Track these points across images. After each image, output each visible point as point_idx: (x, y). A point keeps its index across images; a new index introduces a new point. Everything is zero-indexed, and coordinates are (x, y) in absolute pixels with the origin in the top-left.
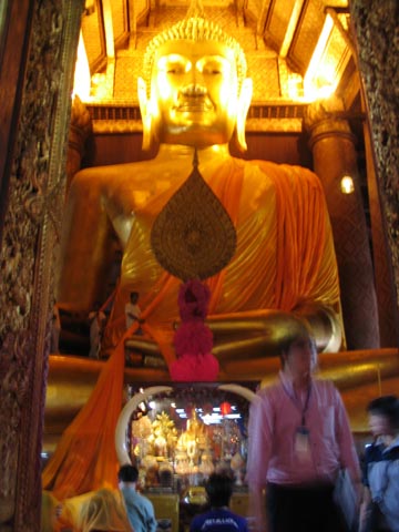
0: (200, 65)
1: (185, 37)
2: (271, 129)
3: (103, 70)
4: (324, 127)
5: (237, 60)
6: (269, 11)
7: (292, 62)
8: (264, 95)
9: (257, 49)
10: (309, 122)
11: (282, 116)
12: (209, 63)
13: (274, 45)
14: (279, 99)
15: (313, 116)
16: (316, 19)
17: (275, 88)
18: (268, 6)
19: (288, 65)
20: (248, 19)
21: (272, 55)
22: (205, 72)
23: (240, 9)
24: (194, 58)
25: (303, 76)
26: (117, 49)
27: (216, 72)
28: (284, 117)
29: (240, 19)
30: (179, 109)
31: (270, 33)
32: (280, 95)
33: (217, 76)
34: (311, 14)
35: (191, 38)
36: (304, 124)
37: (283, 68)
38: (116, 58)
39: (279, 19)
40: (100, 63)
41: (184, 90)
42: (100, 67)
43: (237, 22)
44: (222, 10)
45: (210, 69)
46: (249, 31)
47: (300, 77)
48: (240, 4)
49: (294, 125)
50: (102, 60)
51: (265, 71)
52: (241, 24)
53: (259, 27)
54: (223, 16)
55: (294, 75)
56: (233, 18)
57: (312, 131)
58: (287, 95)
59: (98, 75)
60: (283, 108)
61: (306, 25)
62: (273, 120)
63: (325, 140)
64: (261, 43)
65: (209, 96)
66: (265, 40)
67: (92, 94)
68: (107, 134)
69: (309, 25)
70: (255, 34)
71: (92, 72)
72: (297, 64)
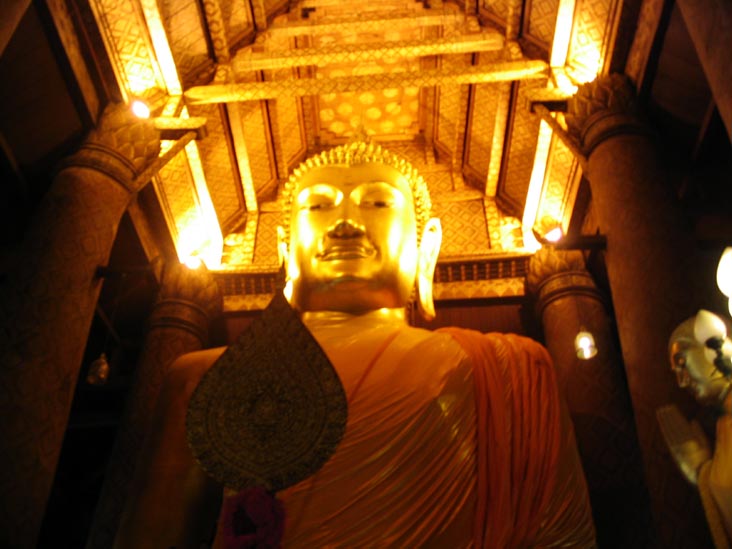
0: (357, 195)
1: (336, 161)
2: (479, 296)
3: (241, 229)
4: (555, 284)
5: (414, 190)
6: (466, 137)
7: (504, 201)
8: (466, 249)
9: (453, 189)
10: (532, 278)
11: (494, 276)
12: (369, 193)
13: (476, 183)
14: (488, 251)
15: (538, 270)
16: (528, 136)
17: (482, 238)
18: (463, 130)
19: (499, 207)
20: (440, 153)
21: (475, 195)
22: (364, 205)
23: (429, 141)
24: (347, 187)
25: (520, 218)
26: (260, 201)
27: (380, 205)
28: (496, 277)
29: (430, 153)
30: (325, 256)
31: (470, 167)
32: (490, 247)
33: (382, 210)
34: (520, 130)
35: (344, 161)
36: (527, 284)
37: (492, 211)
38: (260, 213)
39: (479, 145)
40: (237, 220)
41: (331, 228)
42: (237, 225)
43: (425, 158)
44: (404, 144)
45: (371, 200)
46: (441, 167)
47: (516, 221)
48: (428, 135)
49: (514, 287)
50: (240, 216)
51: (466, 217)
52: (431, 160)
53: (454, 161)
54: (406, 153)
55: (509, 219)
56: (420, 153)
57: (539, 292)
58: (500, 245)
59: (233, 236)
60: (494, 263)
61: (516, 146)
62: (482, 282)
63: (558, 303)
64: (459, 182)
65: (369, 236)
66: (464, 178)
67: (224, 260)
68: (243, 314)
69: (520, 147)
70: (451, 171)
71: (226, 232)
72: (511, 204)
